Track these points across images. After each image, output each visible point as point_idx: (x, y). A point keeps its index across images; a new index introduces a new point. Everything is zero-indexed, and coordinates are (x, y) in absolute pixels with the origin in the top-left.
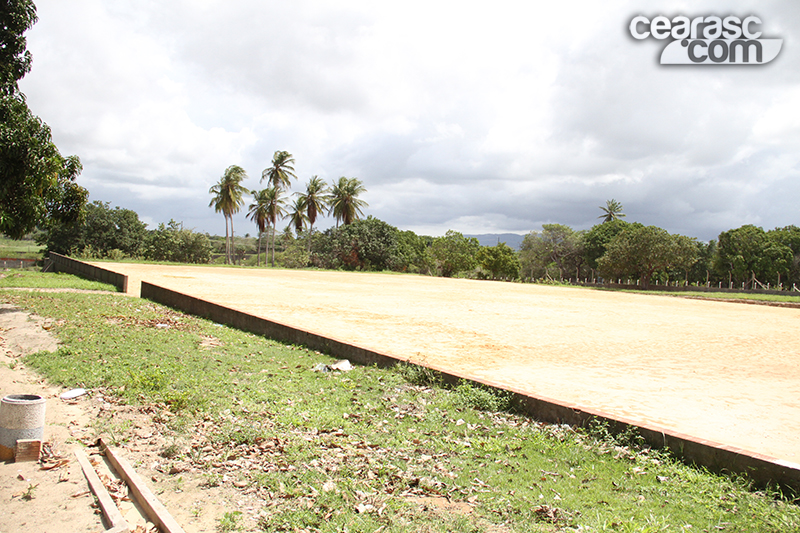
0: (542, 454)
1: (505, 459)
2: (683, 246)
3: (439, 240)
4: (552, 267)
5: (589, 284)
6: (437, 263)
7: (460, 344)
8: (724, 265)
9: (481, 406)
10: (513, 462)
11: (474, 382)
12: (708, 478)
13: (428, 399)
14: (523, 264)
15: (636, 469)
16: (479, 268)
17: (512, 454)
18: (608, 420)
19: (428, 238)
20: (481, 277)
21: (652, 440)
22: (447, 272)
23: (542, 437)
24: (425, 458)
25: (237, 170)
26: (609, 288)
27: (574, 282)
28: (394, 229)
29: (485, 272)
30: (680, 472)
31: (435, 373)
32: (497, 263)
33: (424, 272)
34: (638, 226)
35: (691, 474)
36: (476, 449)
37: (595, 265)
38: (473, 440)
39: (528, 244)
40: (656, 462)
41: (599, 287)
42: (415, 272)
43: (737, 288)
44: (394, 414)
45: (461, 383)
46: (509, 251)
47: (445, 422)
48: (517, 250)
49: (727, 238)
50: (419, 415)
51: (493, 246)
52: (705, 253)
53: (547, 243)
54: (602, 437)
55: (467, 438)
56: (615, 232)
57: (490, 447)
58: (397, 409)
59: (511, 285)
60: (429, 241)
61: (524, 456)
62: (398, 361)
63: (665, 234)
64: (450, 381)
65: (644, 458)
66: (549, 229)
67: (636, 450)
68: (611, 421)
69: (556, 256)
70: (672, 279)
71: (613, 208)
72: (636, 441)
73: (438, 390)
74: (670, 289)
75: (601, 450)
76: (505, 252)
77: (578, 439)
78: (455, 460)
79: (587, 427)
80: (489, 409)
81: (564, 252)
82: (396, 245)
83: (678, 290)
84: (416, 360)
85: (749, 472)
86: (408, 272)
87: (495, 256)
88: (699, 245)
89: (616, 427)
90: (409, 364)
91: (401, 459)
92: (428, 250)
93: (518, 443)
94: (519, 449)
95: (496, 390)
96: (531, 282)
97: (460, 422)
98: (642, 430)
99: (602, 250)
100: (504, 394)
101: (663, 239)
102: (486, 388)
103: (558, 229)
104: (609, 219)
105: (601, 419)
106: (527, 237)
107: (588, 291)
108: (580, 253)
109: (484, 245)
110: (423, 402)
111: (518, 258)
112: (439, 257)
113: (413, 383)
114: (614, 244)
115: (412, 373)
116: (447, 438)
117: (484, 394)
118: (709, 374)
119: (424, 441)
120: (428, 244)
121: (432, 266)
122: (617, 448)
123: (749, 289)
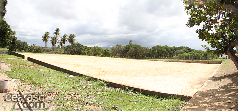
0: (114, 95)
1: (107, 97)
2: (145, 49)
3: (93, 48)
4: (118, 54)
5: (126, 58)
6: (92, 53)
7: (98, 71)
8: (153, 53)
9: (102, 85)
10: (109, 98)
11: (101, 80)
12: (149, 97)
13: (90, 84)
14: (111, 53)
15: (134, 97)
16: (102, 54)
17: (109, 96)
18: (128, 87)
19: (90, 47)
20: (102, 56)
21: (137, 90)
22: (95, 55)
23: (115, 91)
24: (90, 97)
25: (48, 32)
26: (130, 58)
27: (122, 57)
28: (83, 46)
29: (103, 55)
30: (143, 97)
31: (92, 78)
32: (106, 53)
33: (89, 55)
34: (136, 45)
35: (146, 97)
36: (101, 95)
37: (127, 53)
38: (100, 93)
39: (112, 49)
40: (139, 95)
41: (128, 58)
42: (87, 55)
43: (156, 58)
44: (83, 87)
45: (98, 80)
46: (108, 50)
47: (94, 89)
48: (110, 50)
49: (154, 47)
50: (88, 87)
51: (105, 49)
52: (149, 51)
53: (117, 49)
54: (127, 90)
55: (99, 92)
56: (131, 46)
57: (104, 94)
58: (83, 86)
59: (109, 58)
60: (90, 48)
61: (112, 96)
62: (83, 75)
63: (141, 47)
64: (95, 80)
65: (136, 94)
66: (117, 45)
67: (134, 93)
68: (129, 87)
69: (119, 51)
70: (143, 56)
71: (131, 41)
72: (134, 91)
73: (93, 82)
74: (142, 58)
75: (127, 93)
76: (107, 51)
77: (122, 91)
78: (96, 97)
79: (124, 89)
80: (104, 86)
81: (120, 50)
82: (83, 49)
83: (144, 58)
84: (87, 75)
85: (157, 95)
86: (86, 55)
87: (105, 52)
88: (148, 49)
89: (130, 88)
90: (86, 76)
91: (84, 97)
92: (90, 50)
93: (110, 93)
94: (111, 95)
95: (106, 82)
96: (113, 57)
97: (97, 89)
98: (135, 88)
99: (128, 50)
100: (107, 82)
101: (141, 48)
102: (103, 81)
103: (119, 45)
104: (130, 43)
105: (127, 86)
106: (112, 47)
107: (126, 59)
108: (124, 51)
109: (103, 49)
110: (89, 84)
111: (110, 52)
112: (93, 52)
113: (87, 80)
114: (131, 49)
115: (87, 78)
116: (95, 93)
117: (103, 82)
118: (150, 76)
119: (89, 93)
120: (90, 49)
121: (91, 54)
122: (131, 93)
123: (158, 58)
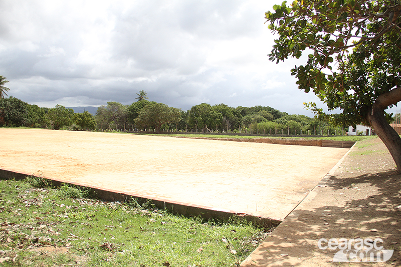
0: (105, 217)
1: (86, 222)
2: (175, 113)
3: (52, 110)
4: (112, 123)
5: (131, 132)
6: (51, 122)
7: (64, 165)
8: (194, 122)
9: (74, 196)
10: (89, 223)
11: (69, 184)
12: (184, 220)
13: (44, 195)
14: (97, 122)
15: (152, 220)
16: (74, 125)
17: (90, 219)
18: (137, 197)
19: (46, 108)
20: (75, 129)
21: (158, 205)
22: (57, 127)
23: (106, 209)
24: (42, 226)
26: (141, 133)
27: (123, 131)
28: (26, 104)
29: (77, 127)
30: (172, 219)
31: (48, 180)
32: (84, 122)
33: (44, 127)
34: (154, 103)
35: (176, 219)
36: (71, 219)
37: (133, 122)
38: (69, 214)
39: (100, 112)
40: (161, 215)
41: (135, 133)
42: (39, 127)
43: (199, 132)
44: (25, 204)
45: (63, 185)
46: (90, 115)
47: (54, 206)
48: (94, 115)
49: (194, 109)
50: (39, 204)
51: (81, 113)
52: (184, 116)
53: (110, 112)
54: (135, 206)
55: (66, 214)
56: (143, 106)
57: (78, 217)
58: (26, 202)
59: (91, 133)
60: (46, 110)
61: (96, 220)
62: (27, 176)
63: (166, 107)
64: (56, 184)
65: (155, 214)
66: (110, 104)
67: (151, 211)
68: (139, 198)
69: (115, 118)
70: (170, 128)
71: (143, 94)
72: (151, 207)
73: (51, 190)
74: (169, 133)
75: (135, 213)
76: (87, 116)
77: (123, 208)
78: (60, 226)
79: (128, 202)
80: (78, 197)
81: (118, 116)
82: (27, 113)
83: (173, 133)
84: (36, 175)
85: (201, 215)
86: (35, 127)
87: (82, 118)
88: (183, 112)
89: (142, 201)
90: (34, 177)
91: (28, 228)
92: (46, 115)
93: (93, 213)
94: (93, 216)
95: (81, 188)
96: (101, 131)
97: (62, 205)
98: (154, 201)
99: (137, 115)
100: (86, 189)
101: (166, 109)
102: (76, 186)
103: (115, 104)
104: (140, 99)
105: (134, 197)
106: (99, 108)
107: (130, 135)
108: (126, 116)
109: (76, 112)
110: (42, 197)
111: (95, 118)
112: (52, 119)
113: (36, 187)
114: (143, 112)
115: (35, 181)
116: (55, 215)
117: (75, 190)
118: (186, 172)
119: (42, 218)
120: (46, 112)
121: (48, 124)
122: (143, 211)
123: (205, 133)
